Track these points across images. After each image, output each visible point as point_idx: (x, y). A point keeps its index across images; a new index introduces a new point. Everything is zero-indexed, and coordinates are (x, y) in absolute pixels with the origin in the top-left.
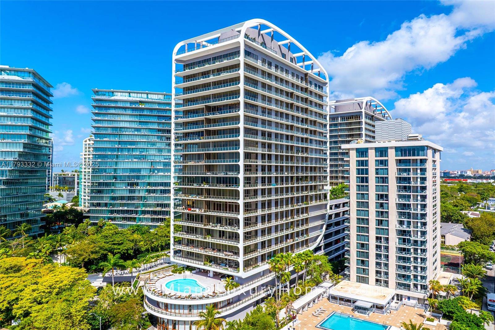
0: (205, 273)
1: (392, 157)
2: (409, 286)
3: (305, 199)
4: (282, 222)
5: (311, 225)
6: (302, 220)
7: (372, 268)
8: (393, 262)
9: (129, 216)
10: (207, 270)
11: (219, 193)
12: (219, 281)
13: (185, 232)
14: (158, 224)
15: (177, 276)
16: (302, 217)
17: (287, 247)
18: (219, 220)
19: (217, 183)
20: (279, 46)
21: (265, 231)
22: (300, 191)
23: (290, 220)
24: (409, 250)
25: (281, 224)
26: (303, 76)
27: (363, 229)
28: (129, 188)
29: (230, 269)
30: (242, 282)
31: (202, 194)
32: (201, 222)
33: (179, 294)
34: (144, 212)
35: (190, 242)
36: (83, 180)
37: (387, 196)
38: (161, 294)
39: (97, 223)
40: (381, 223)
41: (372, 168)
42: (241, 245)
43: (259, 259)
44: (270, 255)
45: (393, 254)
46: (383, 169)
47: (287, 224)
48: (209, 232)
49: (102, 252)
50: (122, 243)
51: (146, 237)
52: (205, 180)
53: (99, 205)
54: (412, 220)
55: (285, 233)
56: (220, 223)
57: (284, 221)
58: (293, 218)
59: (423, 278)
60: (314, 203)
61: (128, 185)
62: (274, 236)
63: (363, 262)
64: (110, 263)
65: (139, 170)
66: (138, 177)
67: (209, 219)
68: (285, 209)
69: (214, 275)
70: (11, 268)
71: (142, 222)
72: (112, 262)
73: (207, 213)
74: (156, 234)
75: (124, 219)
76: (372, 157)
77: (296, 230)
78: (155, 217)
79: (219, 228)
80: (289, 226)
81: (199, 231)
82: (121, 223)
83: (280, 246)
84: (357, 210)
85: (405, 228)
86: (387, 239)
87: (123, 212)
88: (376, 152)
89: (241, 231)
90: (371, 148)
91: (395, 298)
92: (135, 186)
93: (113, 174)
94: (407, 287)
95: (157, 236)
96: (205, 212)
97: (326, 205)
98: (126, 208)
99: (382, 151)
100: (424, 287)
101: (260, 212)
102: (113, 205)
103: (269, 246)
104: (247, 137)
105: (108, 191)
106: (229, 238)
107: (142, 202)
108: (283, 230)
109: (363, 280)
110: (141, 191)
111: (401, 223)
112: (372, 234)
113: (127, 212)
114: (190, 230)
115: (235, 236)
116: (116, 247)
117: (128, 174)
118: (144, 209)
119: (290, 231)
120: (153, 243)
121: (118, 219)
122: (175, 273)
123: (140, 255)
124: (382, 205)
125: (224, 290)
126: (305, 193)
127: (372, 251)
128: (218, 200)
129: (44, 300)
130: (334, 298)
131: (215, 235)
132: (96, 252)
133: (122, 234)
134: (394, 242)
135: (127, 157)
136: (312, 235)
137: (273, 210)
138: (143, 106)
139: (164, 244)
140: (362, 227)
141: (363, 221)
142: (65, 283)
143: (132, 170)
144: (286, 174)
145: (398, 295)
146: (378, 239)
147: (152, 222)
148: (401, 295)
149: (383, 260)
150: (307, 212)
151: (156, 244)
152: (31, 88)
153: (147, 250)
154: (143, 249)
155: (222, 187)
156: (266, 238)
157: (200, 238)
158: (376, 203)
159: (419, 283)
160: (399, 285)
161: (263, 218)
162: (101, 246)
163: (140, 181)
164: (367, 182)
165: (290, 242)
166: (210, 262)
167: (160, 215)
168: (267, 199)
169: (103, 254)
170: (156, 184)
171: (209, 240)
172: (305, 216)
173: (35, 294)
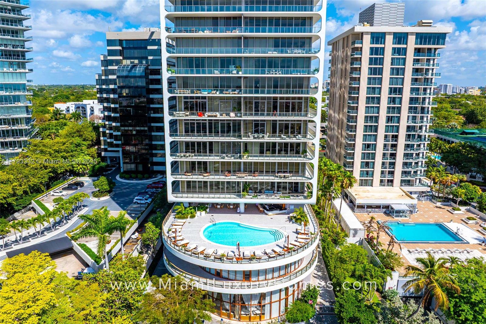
1: (412, 44)
7: (378, 169)
27: (370, 129)
37: (401, 90)
40: (391, 121)
41: (388, 57)
46: (399, 58)
76: (389, 44)
86: (396, 137)
90: (390, 34)
112: (382, 133)
122: (183, 218)
124: (394, 100)
127: (380, 151)
134: (404, 138)
140: (370, 126)
141: (371, 118)
146: (386, 137)
149: (389, 160)
158: (388, 97)
164: (381, 74)
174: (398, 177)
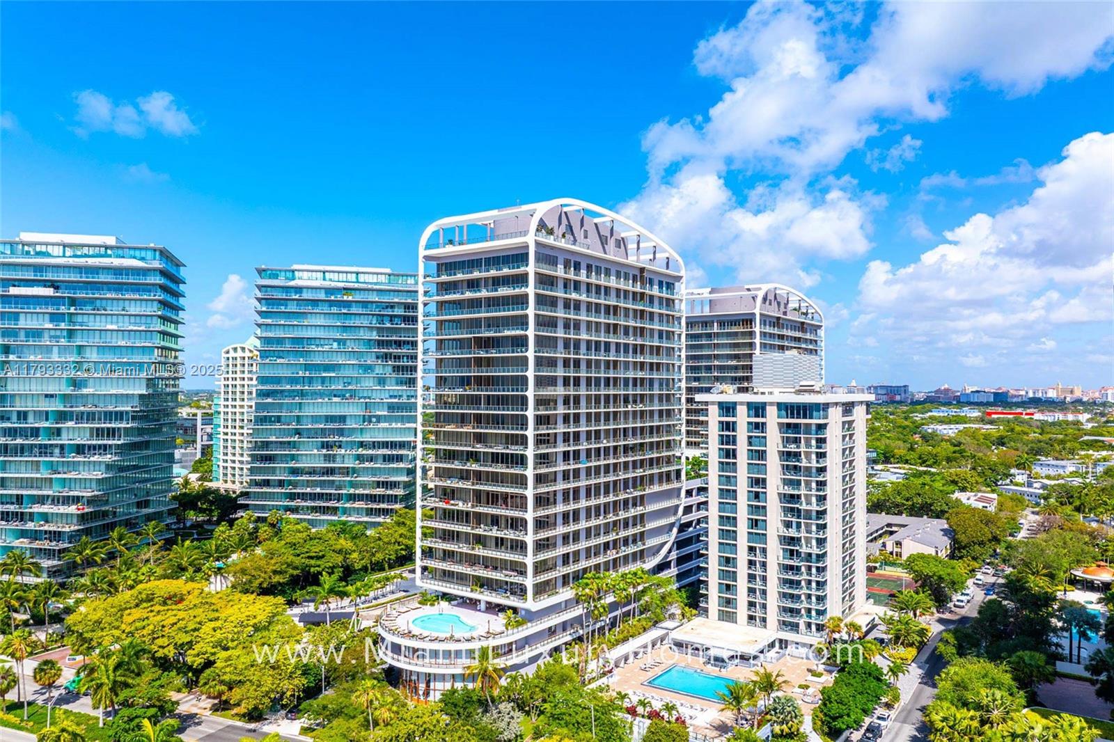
0: (472, 604)
1: (772, 418)
2: (797, 625)
3: (639, 482)
4: (598, 522)
5: (651, 525)
6: (635, 517)
7: (742, 597)
8: (773, 587)
9: (325, 504)
10: (476, 600)
11: (495, 478)
12: (495, 617)
13: (440, 538)
14: (380, 519)
15: (427, 610)
16: (632, 512)
17: (607, 563)
18: (495, 520)
19: (492, 462)
20: (596, 224)
21: (568, 537)
22: (631, 470)
23: (611, 518)
24: (798, 568)
25: (596, 526)
26: (637, 273)
27: (728, 535)
28: (324, 451)
29: (512, 598)
30: (531, 617)
31: (467, 479)
32: (467, 522)
33: (435, 635)
34: (353, 498)
35: (448, 555)
36: (221, 430)
37: (764, 480)
38: (409, 635)
39: (266, 518)
40: (756, 525)
41: (742, 434)
42: (529, 560)
43: (560, 582)
44: (577, 576)
45: (773, 574)
46: (758, 437)
47: (607, 525)
48: (480, 540)
49: (291, 571)
50: (323, 556)
51: (361, 544)
52: (473, 456)
53: (267, 483)
54: (802, 521)
55: (602, 539)
56: (497, 524)
57: (601, 521)
58: (617, 515)
59: (820, 613)
60: (656, 488)
61: (323, 447)
62: (583, 545)
63: (728, 587)
64: (324, 589)
65: (342, 419)
66: (341, 432)
67: (479, 518)
68: (602, 500)
69: (487, 608)
70: (170, 598)
71: (350, 515)
72: (327, 587)
73: (477, 510)
74: (380, 539)
75: (315, 509)
76: (742, 418)
77: (622, 534)
78: (375, 506)
79: (495, 532)
80: (608, 529)
81: (463, 537)
82: (310, 517)
83: (593, 561)
84: (720, 503)
85: (792, 533)
86: (764, 551)
87: (313, 497)
88: (749, 410)
89: (530, 538)
90: (742, 403)
91: (777, 645)
92: (335, 449)
93: (294, 426)
94: (794, 627)
95: (381, 543)
96: (473, 506)
97: (680, 489)
98: (318, 490)
99: (758, 409)
100: (820, 628)
101: (560, 508)
102: (294, 484)
103: (576, 560)
104: (539, 371)
105: (284, 458)
106: (512, 548)
107: (349, 479)
108: (599, 534)
109: (727, 616)
110: (346, 457)
111: (788, 525)
112: (742, 542)
113: (320, 496)
114: (448, 536)
115: (520, 546)
116: (313, 562)
117: (322, 426)
118: (352, 491)
119: (612, 537)
120: (373, 555)
121: (303, 509)
122: (423, 604)
123: (353, 577)
124: (757, 496)
125: (504, 628)
126: (639, 472)
127: (742, 570)
128: (495, 489)
129: (230, 644)
130: (679, 645)
131: (488, 544)
132: (280, 573)
133: (320, 539)
134: (775, 554)
135: (321, 394)
136: (651, 542)
137: (583, 503)
138: (350, 298)
139: (393, 557)
140: (727, 531)
141: (728, 520)
142: (259, 618)
143: (330, 419)
144: (604, 443)
145: (781, 641)
146: (751, 549)
147: (367, 515)
148: (786, 641)
149: (758, 585)
150: (642, 504)
151: (379, 556)
152: (159, 280)
153: (365, 569)
154: (357, 566)
155: (500, 469)
156: (571, 548)
157: (464, 549)
158: (749, 491)
159: (813, 621)
160: (784, 624)
161: (566, 516)
162: (289, 560)
163: (345, 439)
164: (735, 457)
165: (612, 555)
166: (482, 586)
167: (383, 502)
168: (572, 485)
169: (292, 576)
170: (375, 445)
171: (480, 551)
172: (639, 510)
173: (218, 635)
174: (742, 611)
